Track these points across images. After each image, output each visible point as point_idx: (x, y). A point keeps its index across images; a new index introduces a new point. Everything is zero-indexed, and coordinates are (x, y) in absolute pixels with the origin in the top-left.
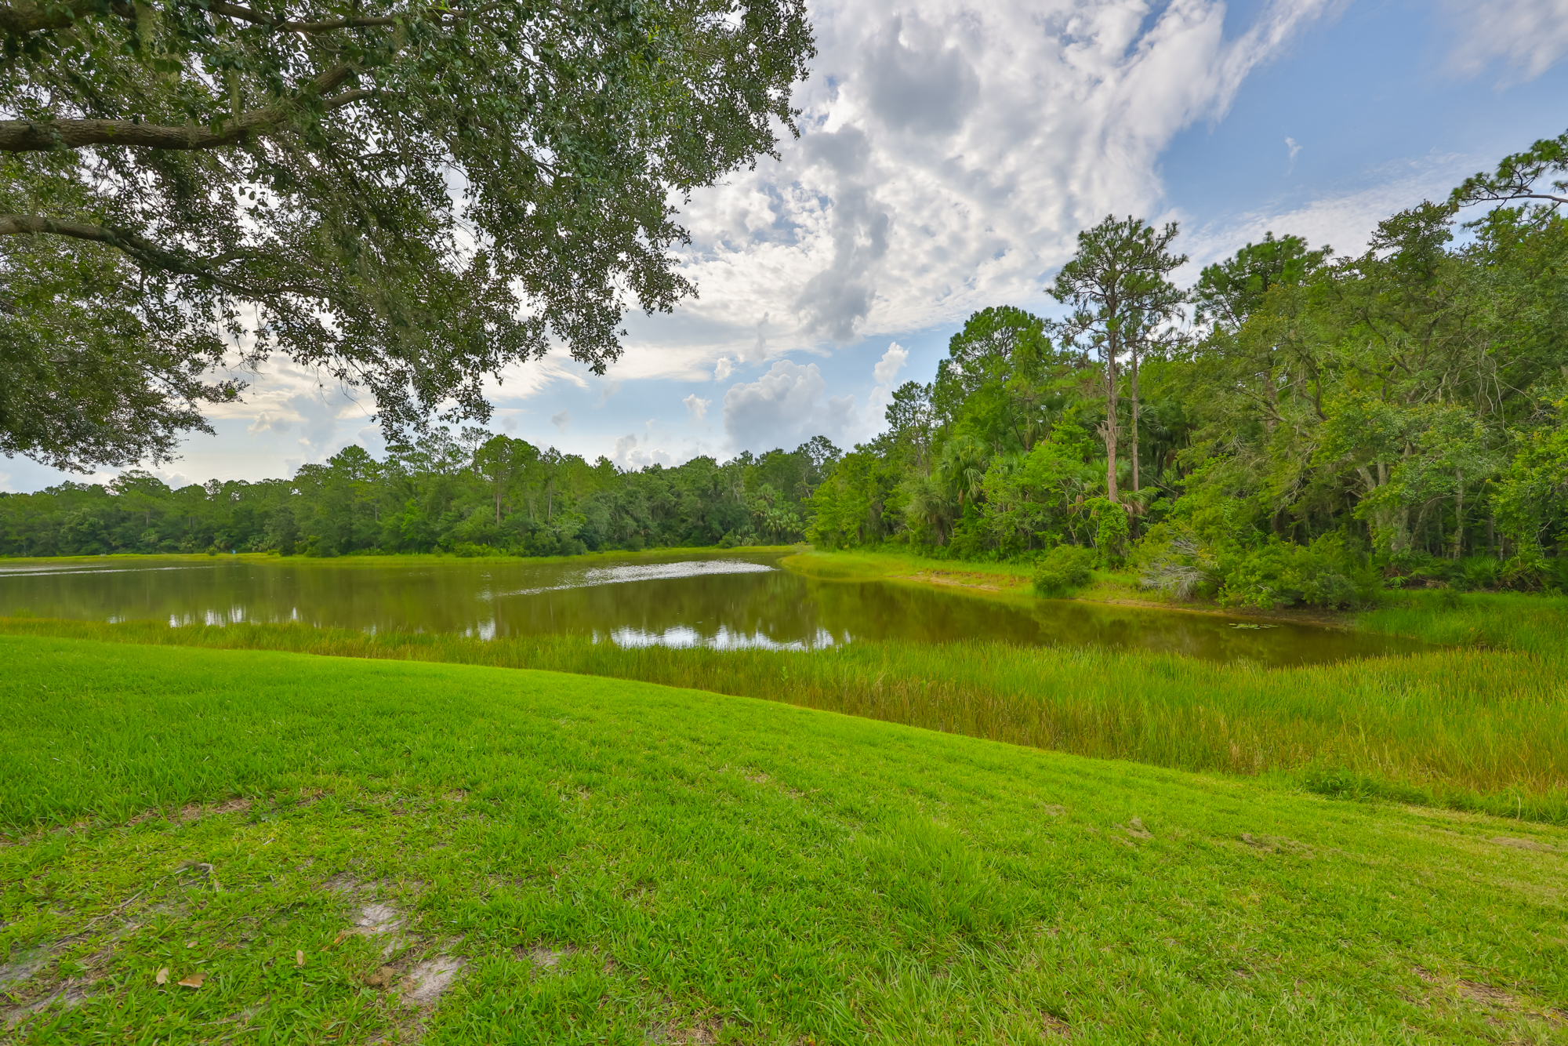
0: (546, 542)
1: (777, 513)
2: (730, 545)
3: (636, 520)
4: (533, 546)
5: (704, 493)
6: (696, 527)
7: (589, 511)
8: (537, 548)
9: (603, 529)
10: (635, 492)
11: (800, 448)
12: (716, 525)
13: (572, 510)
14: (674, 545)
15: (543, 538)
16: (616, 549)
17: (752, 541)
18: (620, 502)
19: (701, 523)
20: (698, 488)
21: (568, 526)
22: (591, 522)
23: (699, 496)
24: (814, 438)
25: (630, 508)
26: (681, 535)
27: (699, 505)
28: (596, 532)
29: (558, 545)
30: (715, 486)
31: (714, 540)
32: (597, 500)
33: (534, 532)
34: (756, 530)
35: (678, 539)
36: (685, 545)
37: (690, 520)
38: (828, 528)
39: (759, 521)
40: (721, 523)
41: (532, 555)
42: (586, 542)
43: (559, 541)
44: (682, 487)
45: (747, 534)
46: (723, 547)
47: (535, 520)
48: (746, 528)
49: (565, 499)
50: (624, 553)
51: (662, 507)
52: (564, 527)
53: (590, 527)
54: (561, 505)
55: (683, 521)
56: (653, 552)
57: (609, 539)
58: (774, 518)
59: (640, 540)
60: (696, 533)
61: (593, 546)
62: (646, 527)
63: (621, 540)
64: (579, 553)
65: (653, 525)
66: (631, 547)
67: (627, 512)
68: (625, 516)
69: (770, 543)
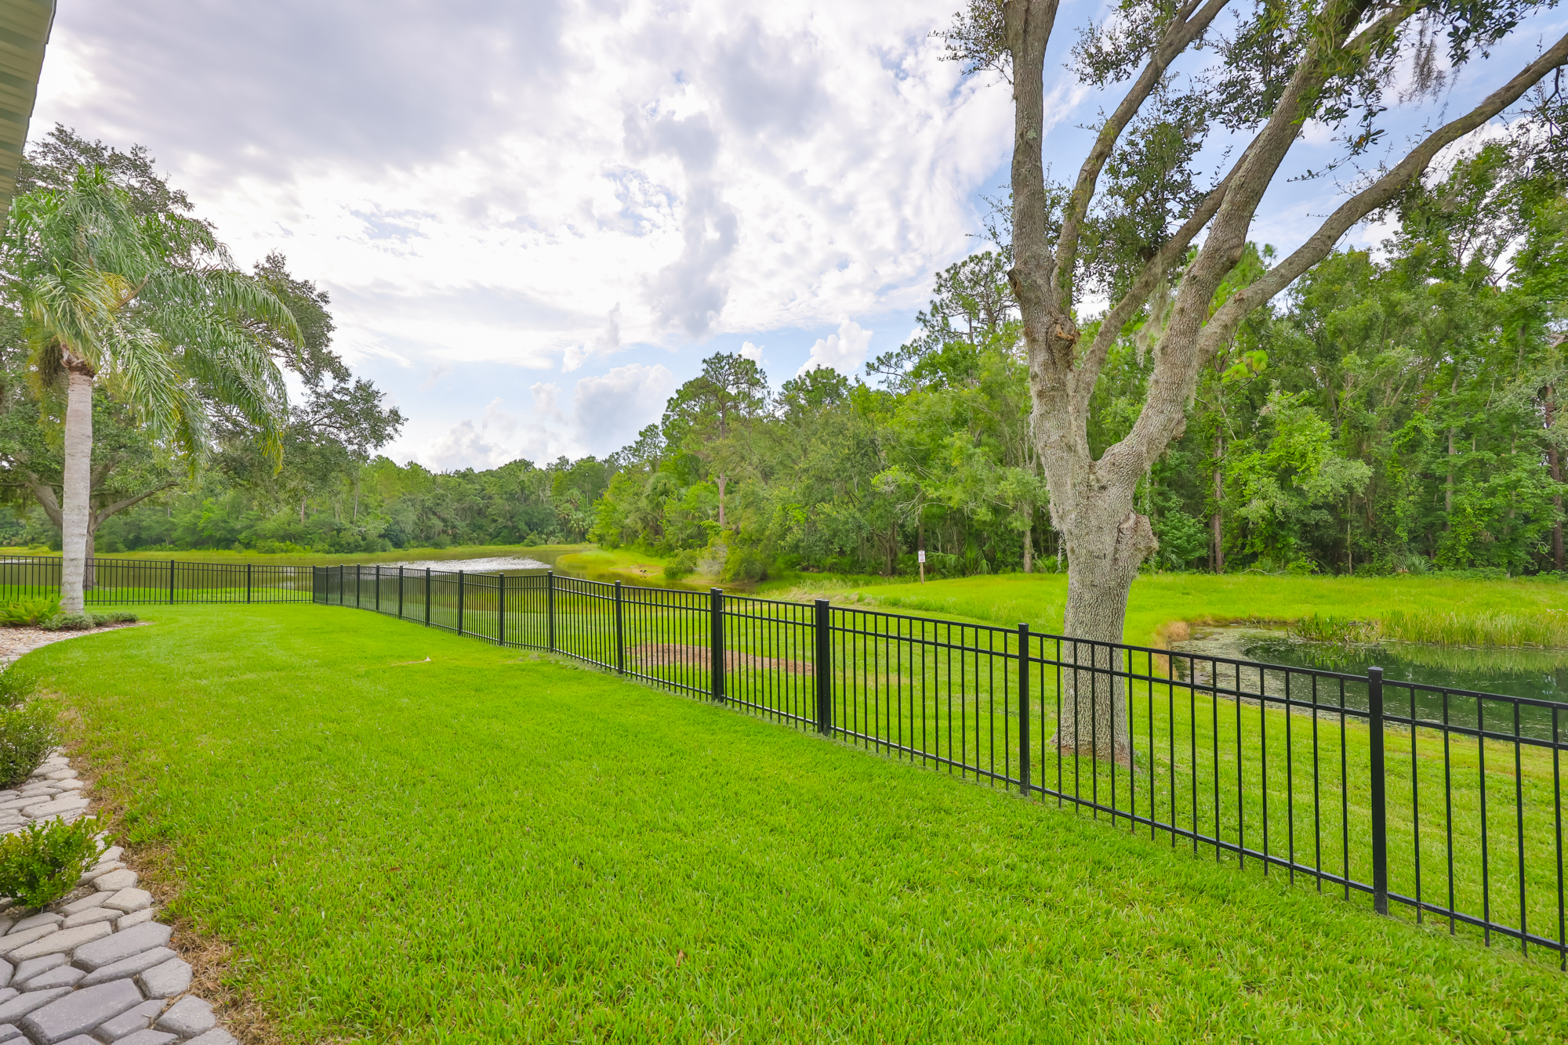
0: (351, 540)
1: (580, 515)
2: (534, 543)
3: (444, 520)
4: (338, 543)
5: (511, 497)
6: (505, 527)
7: (396, 512)
8: (342, 546)
9: (409, 528)
10: (442, 495)
11: (612, 456)
12: (522, 526)
13: (378, 512)
14: (482, 543)
15: (347, 537)
16: (422, 546)
17: (557, 540)
18: (428, 504)
19: (510, 523)
20: (506, 493)
21: (373, 526)
22: (397, 523)
23: (507, 499)
24: (624, 448)
25: (438, 510)
26: (490, 535)
27: (507, 508)
28: (402, 531)
29: (362, 543)
30: (522, 490)
31: (520, 539)
32: (404, 502)
33: (339, 531)
34: (562, 530)
35: (487, 537)
36: (495, 544)
37: (500, 520)
38: (604, 532)
39: (564, 523)
40: (528, 524)
41: (337, 551)
42: (391, 540)
43: (364, 539)
44: (491, 490)
45: (553, 533)
46: (528, 545)
47: (341, 520)
48: (551, 528)
49: (372, 501)
50: (430, 550)
51: (471, 508)
52: (369, 527)
53: (396, 527)
54: (367, 507)
55: (495, 521)
56: (459, 549)
57: (415, 538)
58: (577, 521)
59: (447, 539)
60: (505, 533)
61: (398, 544)
62: (454, 527)
63: (428, 538)
64: (385, 551)
65: (462, 526)
66: (437, 545)
67: (434, 514)
68: (432, 516)
69: (575, 542)
